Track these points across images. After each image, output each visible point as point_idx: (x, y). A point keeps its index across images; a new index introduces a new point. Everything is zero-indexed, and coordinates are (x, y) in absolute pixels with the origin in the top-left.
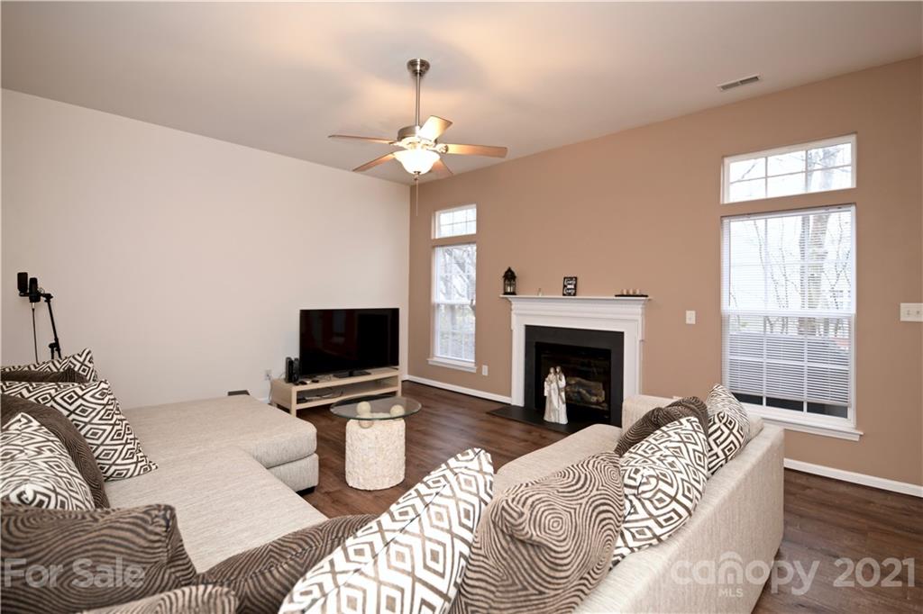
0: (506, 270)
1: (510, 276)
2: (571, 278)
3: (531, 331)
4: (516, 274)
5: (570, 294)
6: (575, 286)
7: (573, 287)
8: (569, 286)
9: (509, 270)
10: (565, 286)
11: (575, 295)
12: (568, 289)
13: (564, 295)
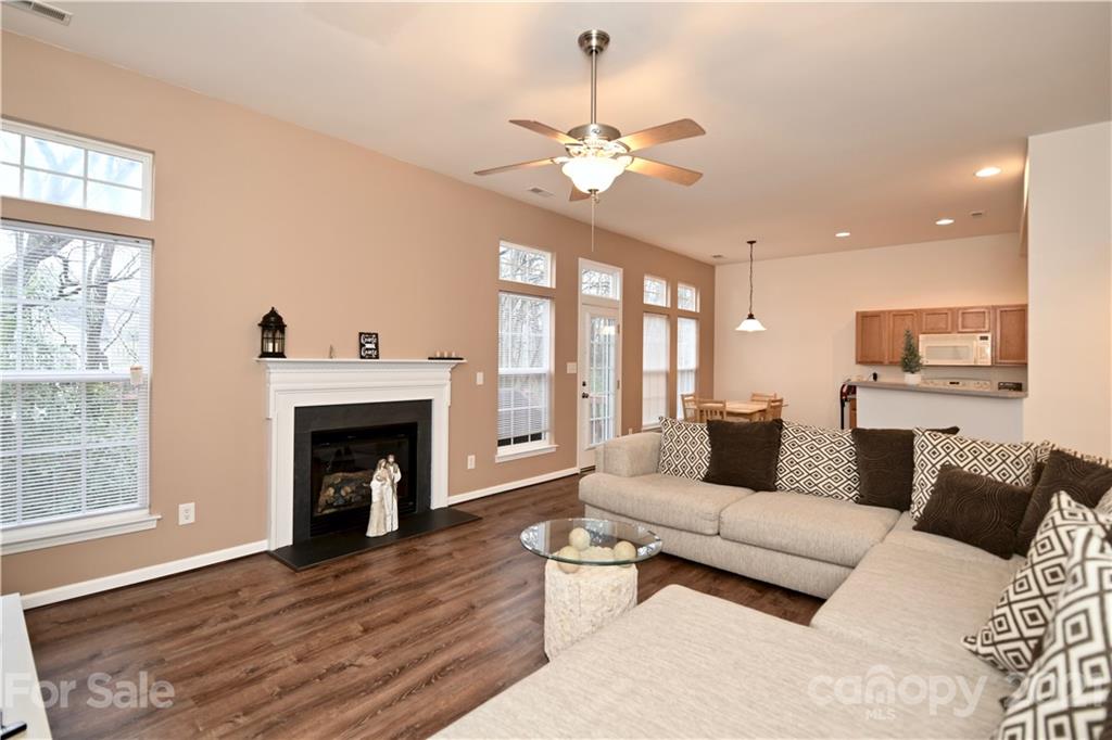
0: (268, 312)
1: (273, 325)
2: (370, 335)
3: (302, 414)
4: (285, 321)
5: (370, 357)
6: (377, 345)
7: (373, 346)
8: (368, 346)
9: (273, 313)
10: (362, 345)
11: (377, 357)
12: (367, 349)
13: (362, 357)
